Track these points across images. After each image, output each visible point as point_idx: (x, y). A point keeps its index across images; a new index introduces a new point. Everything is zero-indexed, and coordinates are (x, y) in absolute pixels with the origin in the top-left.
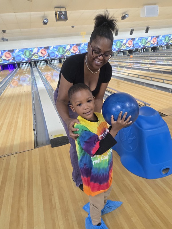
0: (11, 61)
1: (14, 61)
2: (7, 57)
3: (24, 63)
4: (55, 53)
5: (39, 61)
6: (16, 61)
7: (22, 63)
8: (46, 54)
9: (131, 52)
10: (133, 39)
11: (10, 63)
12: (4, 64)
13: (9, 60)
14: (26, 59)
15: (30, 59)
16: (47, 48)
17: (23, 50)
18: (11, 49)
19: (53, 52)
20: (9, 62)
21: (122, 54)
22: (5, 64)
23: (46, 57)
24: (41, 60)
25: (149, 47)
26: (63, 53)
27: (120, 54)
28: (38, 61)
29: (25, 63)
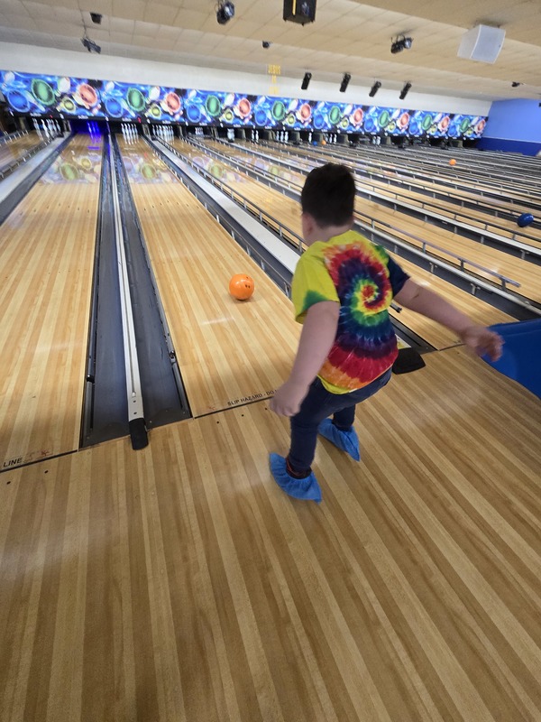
0: (96, 112)
1: (103, 115)
2: (85, 99)
3: (127, 123)
4: (198, 111)
5: (162, 125)
6: (107, 114)
7: (124, 123)
8: (179, 110)
9: (355, 138)
10: (366, 109)
11: (95, 117)
12: (80, 117)
13: (91, 110)
14: (133, 115)
15: (141, 115)
16: (182, 93)
17: (124, 88)
18: (96, 78)
19: (194, 108)
20: (92, 115)
21: (335, 140)
22: (83, 117)
23: (178, 117)
24: (167, 122)
25: (390, 135)
26: (216, 115)
27: (331, 139)
28: (160, 123)
29: (130, 123)
